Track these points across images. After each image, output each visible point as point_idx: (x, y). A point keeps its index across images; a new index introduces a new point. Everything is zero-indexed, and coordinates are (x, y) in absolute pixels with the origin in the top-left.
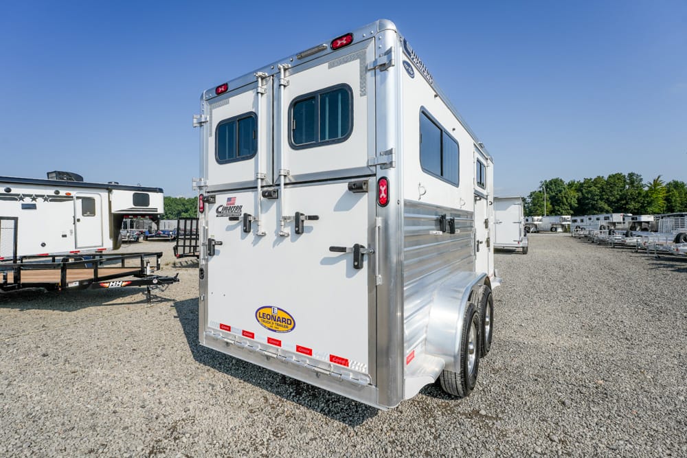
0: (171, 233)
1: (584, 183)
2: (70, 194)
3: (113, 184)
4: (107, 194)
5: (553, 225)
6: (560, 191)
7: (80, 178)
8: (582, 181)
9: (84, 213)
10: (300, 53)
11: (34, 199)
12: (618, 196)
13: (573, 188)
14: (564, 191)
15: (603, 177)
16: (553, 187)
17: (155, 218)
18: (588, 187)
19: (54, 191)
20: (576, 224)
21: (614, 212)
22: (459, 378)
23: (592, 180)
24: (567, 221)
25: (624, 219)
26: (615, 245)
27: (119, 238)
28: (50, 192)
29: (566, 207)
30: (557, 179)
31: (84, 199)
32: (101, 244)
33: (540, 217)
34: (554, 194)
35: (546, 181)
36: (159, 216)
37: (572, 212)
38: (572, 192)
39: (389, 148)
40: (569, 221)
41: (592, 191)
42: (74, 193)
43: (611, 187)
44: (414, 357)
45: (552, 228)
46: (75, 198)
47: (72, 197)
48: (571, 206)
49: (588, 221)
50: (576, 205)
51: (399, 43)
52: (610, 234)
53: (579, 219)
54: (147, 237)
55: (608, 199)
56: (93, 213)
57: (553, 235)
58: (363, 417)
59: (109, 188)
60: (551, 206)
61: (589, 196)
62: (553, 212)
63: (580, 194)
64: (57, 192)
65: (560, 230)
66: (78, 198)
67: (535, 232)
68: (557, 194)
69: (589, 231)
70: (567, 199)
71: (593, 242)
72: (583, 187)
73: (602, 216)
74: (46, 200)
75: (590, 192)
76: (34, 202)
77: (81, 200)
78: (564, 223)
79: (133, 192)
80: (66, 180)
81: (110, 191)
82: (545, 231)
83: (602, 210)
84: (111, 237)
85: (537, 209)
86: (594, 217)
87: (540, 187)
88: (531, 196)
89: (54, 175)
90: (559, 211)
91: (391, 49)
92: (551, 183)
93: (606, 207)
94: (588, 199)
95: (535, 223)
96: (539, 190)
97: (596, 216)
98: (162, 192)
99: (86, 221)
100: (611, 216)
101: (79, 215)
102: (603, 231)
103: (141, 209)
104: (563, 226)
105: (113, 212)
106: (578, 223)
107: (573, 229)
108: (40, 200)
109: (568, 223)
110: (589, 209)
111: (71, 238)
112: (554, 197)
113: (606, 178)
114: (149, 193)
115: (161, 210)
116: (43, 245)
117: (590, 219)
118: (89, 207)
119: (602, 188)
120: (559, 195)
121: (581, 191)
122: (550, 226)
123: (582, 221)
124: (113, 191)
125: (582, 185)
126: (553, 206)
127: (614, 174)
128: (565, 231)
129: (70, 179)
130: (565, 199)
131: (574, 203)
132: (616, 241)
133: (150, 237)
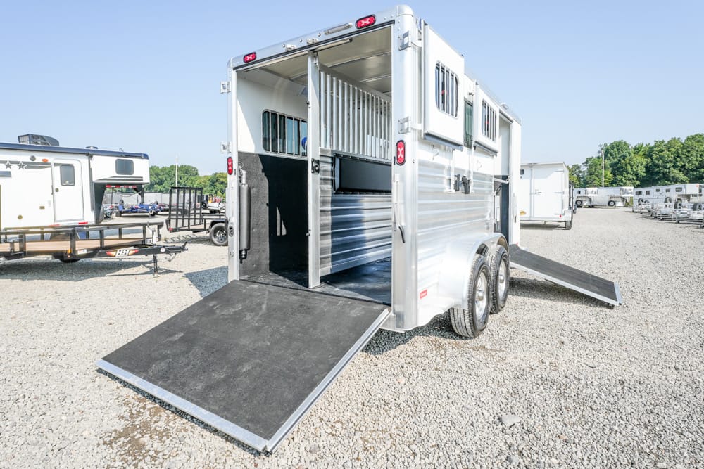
0: (150, 207)
1: (655, 146)
2: (47, 160)
3: (92, 148)
4: (87, 160)
5: (611, 198)
6: (624, 157)
7: (55, 142)
8: (652, 144)
9: (62, 182)
10: (328, 30)
11: (8, 166)
12: (697, 163)
13: (641, 153)
14: (628, 157)
15: (679, 139)
16: (615, 151)
17: (139, 188)
18: (659, 152)
19: (29, 157)
20: (640, 197)
21: (691, 182)
22: (467, 317)
23: (666, 143)
24: (628, 193)
25: (700, 191)
26: (680, 220)
27: (102, 210)
28: (25, 157)
29: (631, 177)
30: (620, 142)
31: (62, 166)
32: (82, 217)
33: (596, 189)
34: (616, 160)
35: (606, 145)
36: (143, 186)
37: (638, 183)
38: (639, 158)
39: (406, 116)
40: (631, 193)
41: (663, 157)
42: (52, 158)
43: (688, 152)
44: (426, 294)
45: (609, 202)
46: (52, 165)
47: (49, 164)
48: (637, 175)
49: (656, 193)
50: (644, 174)
51: (415, 24)
52: (675, 207)
53: (644, 190)
54: (121, 212)
55: (683, 166)
56: (72, 182)
57: (610, 210)
58: (383, 350)
59: (89, 153)
60: (611, 175)
61: (661, 162)
62: (613, 183)
63: (649, 160)
64: (33, 158)
65: (620, 204)
66: (55, 165)
67: (589, 207)
68: (619, 161)
69: (653, 205)
70: (632, 166)
71: (656, 217)
72: (653, 151)
73: (673, 187)
74: (21, 167)
75: (661, 158)
76: (8, 170)
77: (58, 167)
78: (623, 196)
79: (115, 159)
80: (40, 144)
81: (90, 156)
82: (601, 206)
83: (675, 180)
84: (92, 209)
85: (594, 179)
86: (663, 188)
87: (599, 152)
88: (587, 162)
89: (27, 138)
90: (622, 181)
91: (408, 32)
92: (612, 147)
93: (681, 176)
94: (658, 166)
95: (588, 195)
96: (598, 155)
97: (666, 187)
98: (148, 158)
99: (65, 190)
100: (685, 187)
101: (58, 184)
102: (669, 204)
103: (125, 178)
104: (623, 199)
105: (94, 180)
106: (644, 196)
107: (635, 203)
108: (15, 167)
109: (630, 195)
110: (659, 179)
111: (49, 210)
112: (616, 164)
113: (683, 140)
114: (133, 160)
115: (146, 179)
116: (20, 217)
117: (658, 190)
118: (68, 176)
119: (678, 153)
120: (622, 161)
121: (651, 156)
122: (607, 200)
123: (648, 193)
124: (94, 156)
125: (651, 149)
126: (615, 175)
127: (693, 134)
128: (627, 205)
129: (45, 144)
130: (629, 167)
131: (642, 172)
132: (681, 215)
133: (124, 212)
